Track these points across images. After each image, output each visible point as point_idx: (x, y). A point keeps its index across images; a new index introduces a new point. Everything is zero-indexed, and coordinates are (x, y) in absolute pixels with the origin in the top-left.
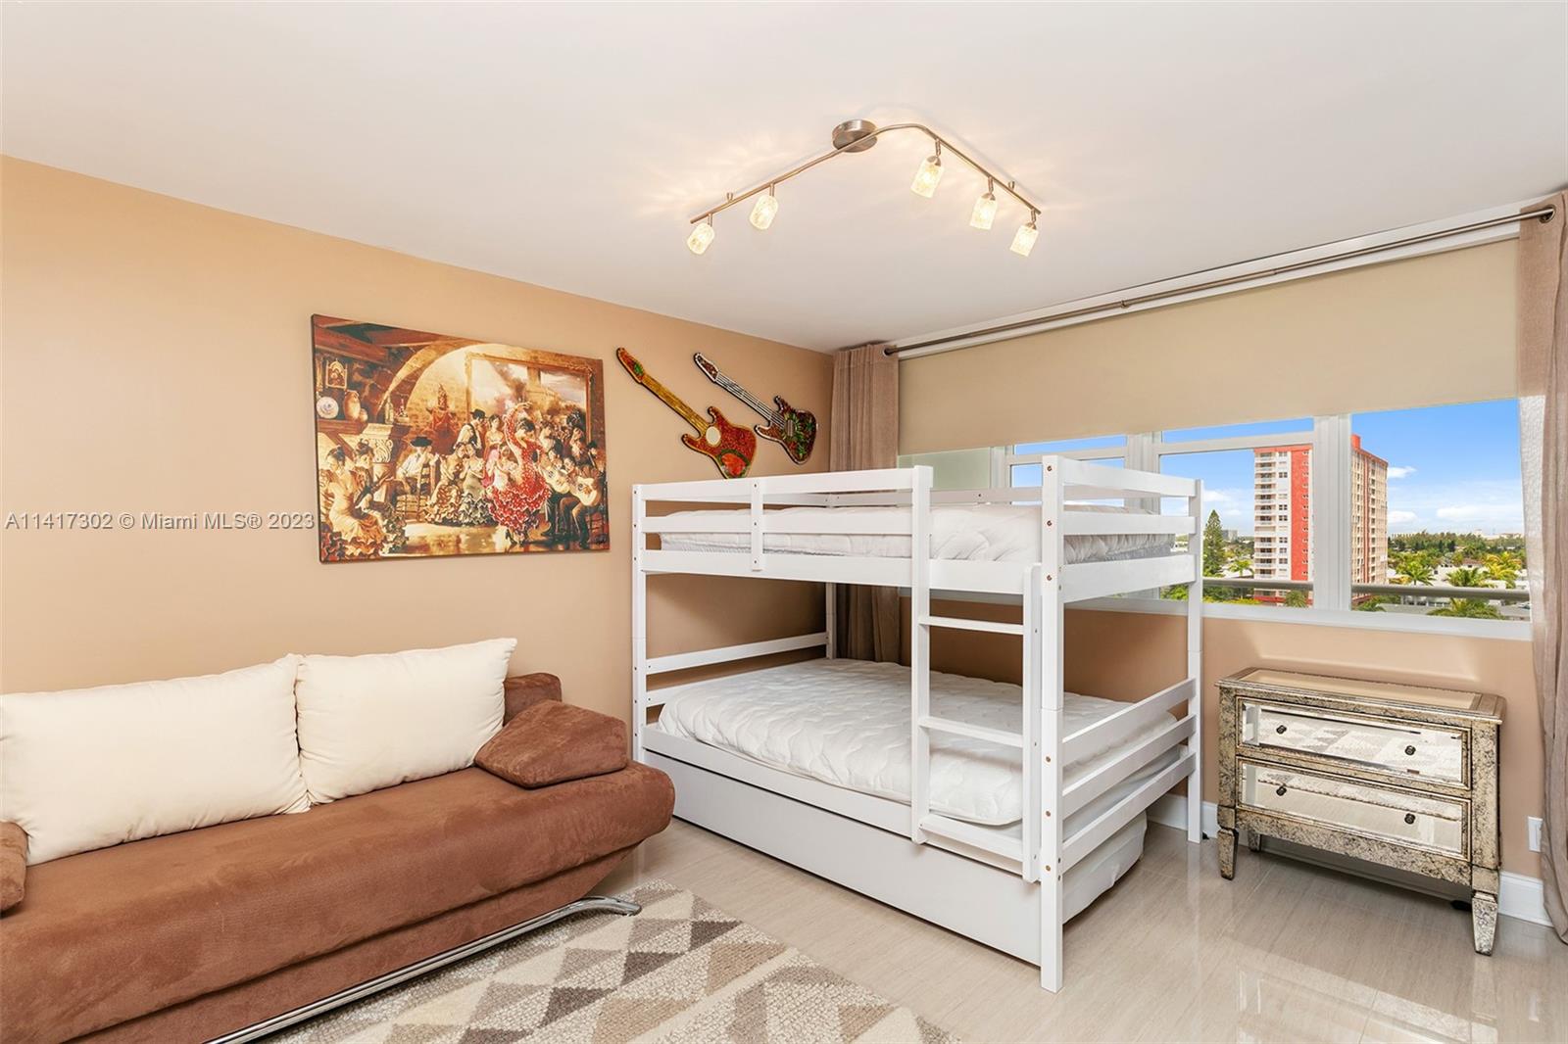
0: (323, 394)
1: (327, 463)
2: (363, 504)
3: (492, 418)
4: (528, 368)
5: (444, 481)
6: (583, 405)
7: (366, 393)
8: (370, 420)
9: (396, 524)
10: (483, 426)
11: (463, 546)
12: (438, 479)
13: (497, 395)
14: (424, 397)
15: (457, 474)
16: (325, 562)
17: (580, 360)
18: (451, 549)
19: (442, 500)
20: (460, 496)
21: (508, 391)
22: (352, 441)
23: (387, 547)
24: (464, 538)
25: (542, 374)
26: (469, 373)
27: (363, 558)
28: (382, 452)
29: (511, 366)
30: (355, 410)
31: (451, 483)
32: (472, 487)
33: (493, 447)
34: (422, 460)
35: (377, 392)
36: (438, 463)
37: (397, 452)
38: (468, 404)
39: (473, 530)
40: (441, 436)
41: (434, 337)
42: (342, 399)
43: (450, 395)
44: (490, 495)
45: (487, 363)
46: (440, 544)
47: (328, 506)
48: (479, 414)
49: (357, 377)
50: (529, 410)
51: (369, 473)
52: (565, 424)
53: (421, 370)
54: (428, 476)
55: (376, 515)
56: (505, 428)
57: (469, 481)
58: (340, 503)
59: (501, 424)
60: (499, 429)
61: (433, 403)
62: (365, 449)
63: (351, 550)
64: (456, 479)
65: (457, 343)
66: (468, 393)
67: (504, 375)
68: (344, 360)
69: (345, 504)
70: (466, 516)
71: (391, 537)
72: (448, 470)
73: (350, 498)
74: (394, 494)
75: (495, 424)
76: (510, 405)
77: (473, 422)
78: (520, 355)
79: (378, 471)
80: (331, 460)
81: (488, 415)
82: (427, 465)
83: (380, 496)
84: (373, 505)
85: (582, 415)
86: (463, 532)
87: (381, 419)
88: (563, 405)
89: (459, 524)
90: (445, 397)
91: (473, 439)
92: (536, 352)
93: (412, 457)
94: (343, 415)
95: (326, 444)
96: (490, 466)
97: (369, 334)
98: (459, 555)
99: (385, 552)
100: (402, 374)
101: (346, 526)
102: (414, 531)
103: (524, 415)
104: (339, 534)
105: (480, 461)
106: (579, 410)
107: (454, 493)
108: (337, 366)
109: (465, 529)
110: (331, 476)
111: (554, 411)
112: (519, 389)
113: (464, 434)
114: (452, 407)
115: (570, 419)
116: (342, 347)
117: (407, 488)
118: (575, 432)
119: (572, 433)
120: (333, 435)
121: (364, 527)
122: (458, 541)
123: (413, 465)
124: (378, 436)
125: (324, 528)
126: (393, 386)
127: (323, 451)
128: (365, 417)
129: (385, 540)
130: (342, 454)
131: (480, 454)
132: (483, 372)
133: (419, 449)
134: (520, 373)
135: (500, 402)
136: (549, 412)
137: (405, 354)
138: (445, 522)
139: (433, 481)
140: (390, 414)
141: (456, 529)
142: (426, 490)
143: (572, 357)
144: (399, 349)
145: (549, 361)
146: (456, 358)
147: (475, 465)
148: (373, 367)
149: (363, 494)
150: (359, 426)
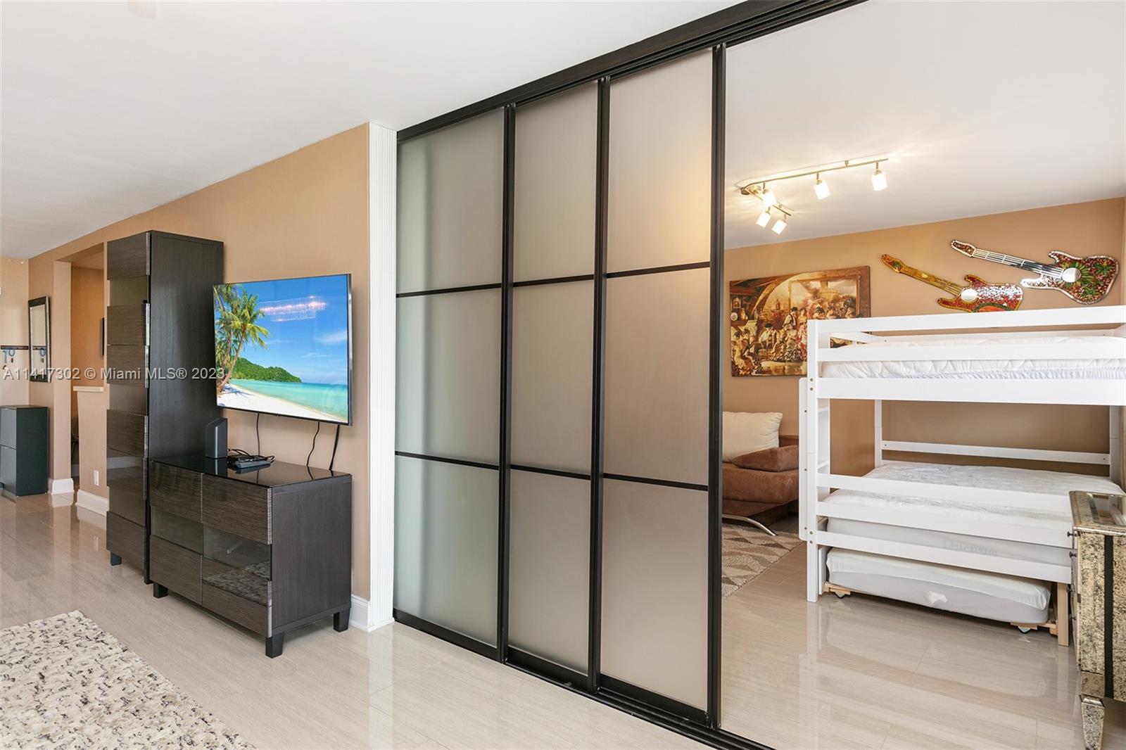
0: (732, 312)
1: (733, 338)
2: (746, 354)
3: (801, 310)
4: (821, 281)
5: (778, 342)
6: (854, 294)
7: (747, 308)
8: (749, 319)
9: (758, 362)
10: (797, 315)
11: (786, 371)
12: (775, 341)
13: (804, 298)
14: (770, 306)
15: (784, 338)
16: (733, 376)
17: (852, 269)
18: (781, 372)
19: (777, 350)
20: (785, 349)
21: (810, 295)
22: (742, 329)
23: (755, 371)
24: (786, 367)
25: (829, 283)
26: (790, 291)
27: (746, 375)
28: (753, 333)
29: (811, 282)
30: (744, 316)
31: (781, 342)
32: (790, 344)
33: (802, 324)
34: (769, 333)
35: (751, 307)
36: (776, 334)
37: (759, 332)
38: (790, 305)
39: (791, 364)
40: (777, 323)
41: (774, 278)
42: (739, 312)
43: (781, 303)
44: (799, 347)
45: (799, 284)
46: (776, 370)
47: (734, 355)
48: (795, 309)
49: (744, 302)
50: (821, 303)
51: (748, 341)
52: (842, 307)
53: (769, 294)
54: (771, 340)
55: (751, 358)
56: (808, 314)
57: (789, 341)
58: (738, 354)
59: (806, 312)
60: (805, 315)
61: (774, 308)
62: (747, 331)
63: (741, 372)
64: (783, 341)
65: (784, 278)
66: (789, 300)
67: (807, 288)
68: (740, 297)
69: (739, 354)
70: (788, 357)
71: (756, 367)
72: (779, 337)
73: (741, 351)
74: (757, 349)
75: (803, 312)
76: (811, 302)
77: (792, 314)
78: (816, 275)
79: (751, 339)
80: (735, 337)
81: (799, 309)
82: (770, 336)
83: (752, 350)
84: (749, 354)
85: (853, 300)
86: (786, 365)
87: (753, 318)
88: (841, 296)
89: (785, 361)
90: (779, 304)
91: (792, 321)
92: (825, 271)
93: (765, 333)
94: (739, 318)
95: (733, 331)
96: (800, 333)
97: (749, 284)
98: (784, 375)
99: (753, 374)
100: (761, 298)
101: (740, 363)
102: (765, 364)
103: (818, 305)
104: (737, 366)
105: (795, 331)
106: (852, 297)
107: (782, 347)
108: (737, 300)
109: (787, 364)
110: (735, 343)
111: (836, 300)
112: (816, 294)
113: (788, 319)
114: (782, 308)
115: (845, 303)
116: (739, 292)
117: (763, 346)
118: (849, 310)
119: (846, 311)
120: (736, 327)
121: (746, 363)
122: (784, 369)
123: (765, 336)
124: (751, 325)
125: (733, 363)
126: (757, 304)
127: (732, 334)
128: (747, 318)
129: (754, 368)
130: (738, 334)
131: (794, 328)
132: (797, 288)
133: (767, 329)
134: (816, 285)
135: (805, 302)
136: (832, 302)
137: (763, 288)
138: (779, 360)
139: (773, 342)
140: (756, 316)
141: (783, 363)
142: (770, 346)
143: (847, 269)
144: (760, 287)
145: (833, 275)
146: (784, 285)
147: (792, 334)
148: (750, 297)
149: (746, 350)
150: (745, 322)
